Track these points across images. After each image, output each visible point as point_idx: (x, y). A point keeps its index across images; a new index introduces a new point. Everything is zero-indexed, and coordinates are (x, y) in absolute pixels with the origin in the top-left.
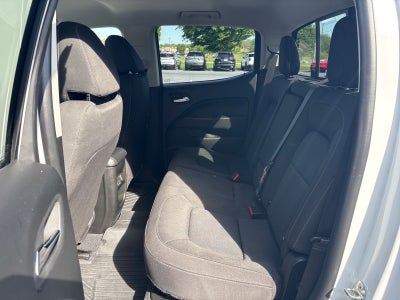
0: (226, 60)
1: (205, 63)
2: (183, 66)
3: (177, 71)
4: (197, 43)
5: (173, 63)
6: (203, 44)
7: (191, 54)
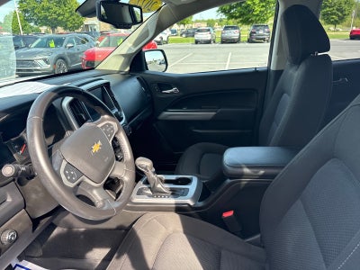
0: (261, 32)
1: (240, 37)
2: (218, 40)
3: (213, 45)
4: (231, 17)
5: (209, 38)
6: (236, 18)
7: (226, 28)
